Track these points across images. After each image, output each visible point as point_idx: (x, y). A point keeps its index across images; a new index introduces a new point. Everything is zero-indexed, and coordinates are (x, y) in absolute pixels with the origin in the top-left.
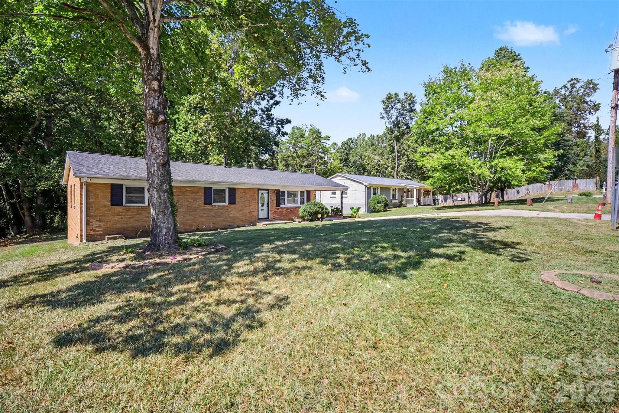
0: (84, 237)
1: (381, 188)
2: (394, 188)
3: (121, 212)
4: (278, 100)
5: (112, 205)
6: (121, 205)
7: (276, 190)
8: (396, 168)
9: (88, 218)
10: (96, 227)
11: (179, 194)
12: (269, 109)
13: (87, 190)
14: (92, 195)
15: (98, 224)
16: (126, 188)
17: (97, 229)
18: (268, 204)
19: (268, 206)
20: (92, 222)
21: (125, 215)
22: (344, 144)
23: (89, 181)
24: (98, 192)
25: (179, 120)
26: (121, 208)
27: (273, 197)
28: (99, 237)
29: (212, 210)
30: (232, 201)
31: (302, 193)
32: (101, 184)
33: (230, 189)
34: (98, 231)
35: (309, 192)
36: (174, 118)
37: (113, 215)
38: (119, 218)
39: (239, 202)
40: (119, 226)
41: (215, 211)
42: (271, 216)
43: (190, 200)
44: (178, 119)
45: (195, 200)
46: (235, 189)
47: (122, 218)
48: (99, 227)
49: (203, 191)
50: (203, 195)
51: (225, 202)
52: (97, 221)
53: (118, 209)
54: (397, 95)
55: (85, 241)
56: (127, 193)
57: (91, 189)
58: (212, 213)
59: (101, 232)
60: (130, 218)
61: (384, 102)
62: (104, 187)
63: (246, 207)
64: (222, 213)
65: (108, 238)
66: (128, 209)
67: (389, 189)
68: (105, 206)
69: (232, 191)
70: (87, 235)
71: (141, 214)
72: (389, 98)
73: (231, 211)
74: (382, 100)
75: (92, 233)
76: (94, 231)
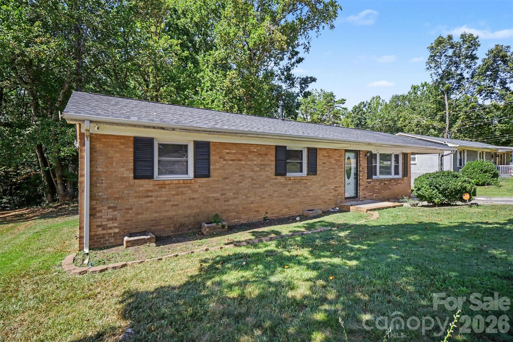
0: (86, 240)
1: (467, 151)
2: (480, 151)
3: (151, 191)
4: (301, 57)
5: (135, 177)
6: (151, 177)
7: (368, 152)
8: (447, 129)
9: (94, 202)
10: (108, 220)
11: (240, 157)
12: (288, 69)
13: (91, 148)
14: (101, 160)
15: (111, 214)
16: (159, 144)
17: (110, 224)
18: (356, 174)
19: (356, 178)
20: (100, 211)
21: (157, 197)
22: (355, 108)
23: (94, 130)
24: (111, 152)
25: (203, 79)
26: (151, 182)
27: (364, 163)
28: (112, 240)
29: (285, 185)
30: (312, 170)
31: (397, 156)
32: (118, 137)
33: (309, 149)
34: (111, 228)
35: (405, 156)
36: (198, 76)
37: (136, 197)
38: (147, 203)
39: (320, 171)
40: (147, 216)
41: (289, 187)
42: (361, 194)
43: (256, 169)
44: (203, 77)
45: (262, 166)
46: (316, 149)
47: (151, 202)
48: (114, 219)
49: (273, 152)
50: (273, 159)
51: (301, 171)
52: (109, 208)
53: (146, 184)
54: (450, 38)
55: (86, 251)
56: (160, 155)
57: (99, 146)
58: (286, 190)
59: (117, 230)
60: (165, 201)
61: (432, 48)
62: (122, 144)
63: (330, 179)
64: (298, 190)
65: (127, 242)
66: (162, 185)
67: (476, 152)
68: (123, 179)
69: (312, 152)
70: (90, 236)
71: (183, 193)
72: (440, 42)
73: (311, 186)
74: (430, 45)
75: (100, 231)
76: (104, 227)
